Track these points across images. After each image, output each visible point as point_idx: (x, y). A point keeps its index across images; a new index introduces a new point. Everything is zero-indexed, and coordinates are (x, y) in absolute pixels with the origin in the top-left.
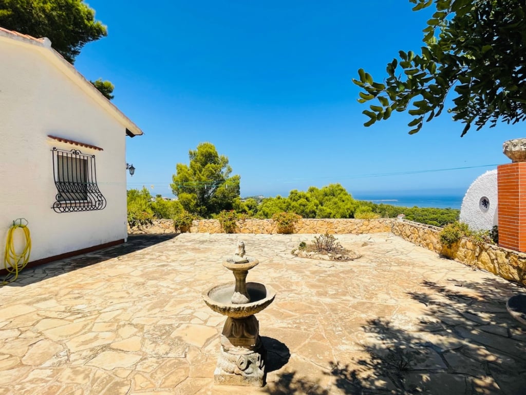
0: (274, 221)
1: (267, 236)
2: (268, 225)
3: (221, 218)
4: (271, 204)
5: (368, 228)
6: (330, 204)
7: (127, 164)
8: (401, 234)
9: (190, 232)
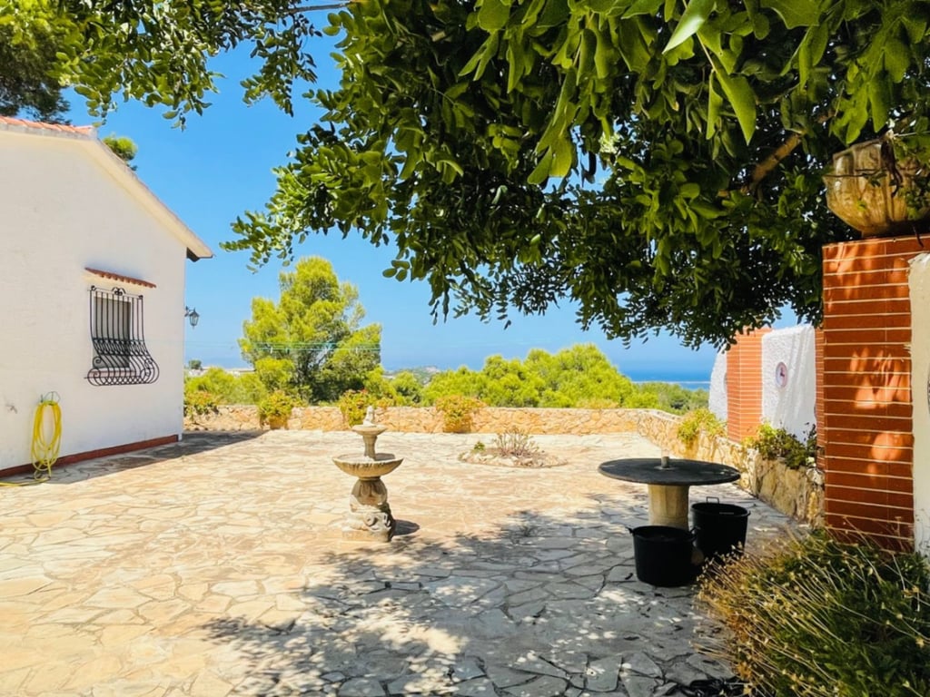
0: (438, 411)
1: (425, 436)
2: (427, 418)
3: (344, 405)
4: (446, 383)
5: (599, 425)
6: (573, 387)
7: (187, 308)
8: (648, 435)
9: (287, 428)
